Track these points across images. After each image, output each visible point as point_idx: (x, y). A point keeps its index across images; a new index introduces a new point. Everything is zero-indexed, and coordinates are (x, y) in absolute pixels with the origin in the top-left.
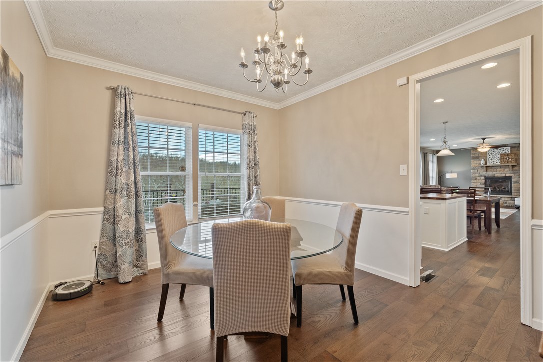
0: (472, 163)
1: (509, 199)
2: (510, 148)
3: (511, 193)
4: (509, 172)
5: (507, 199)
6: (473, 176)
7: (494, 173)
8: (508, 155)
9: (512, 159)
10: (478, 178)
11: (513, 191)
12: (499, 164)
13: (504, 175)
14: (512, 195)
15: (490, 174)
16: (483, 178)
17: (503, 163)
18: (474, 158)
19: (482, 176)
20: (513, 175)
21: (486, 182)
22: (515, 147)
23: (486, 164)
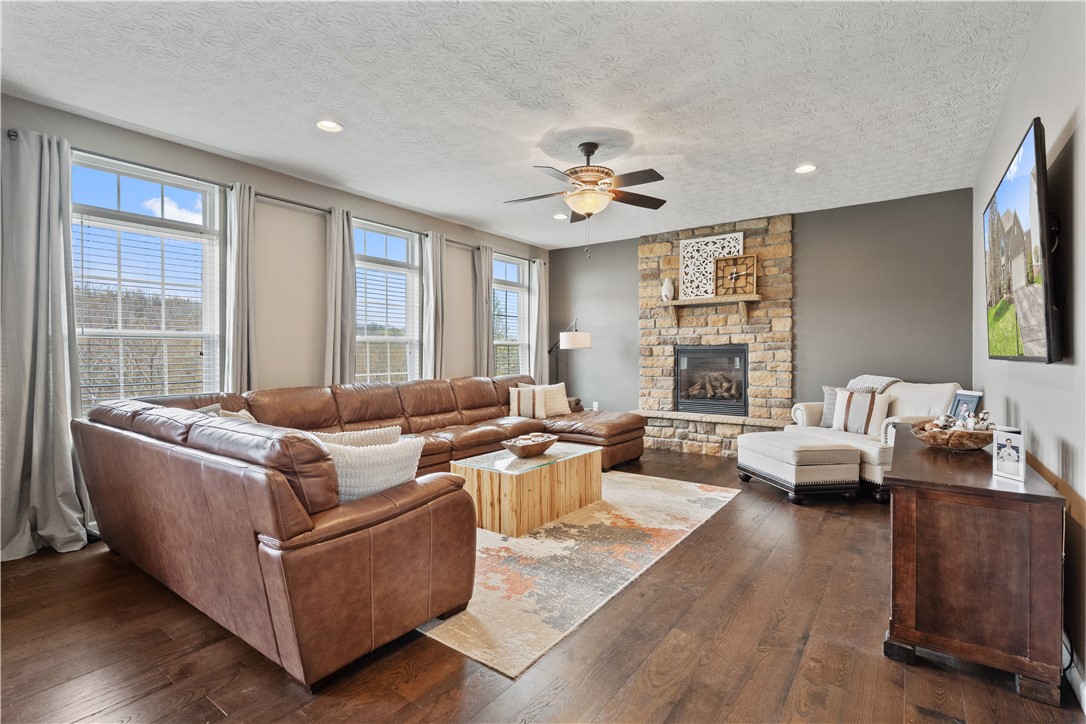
0: (641, 292)
1: (739, 430)
2: (740, 235)
3: (746, 405)
4: (738, 329)
5: (728, 431)
6: (643, 341)
7: (700, 331)
8: (735, 261)
9: (747, 275)
10: (657, 350)
11: (751, 400)
12: (710, 297)
13: (723, 340)
14: (746, 414)
15: (687, 334)
16: (669, 349)
17: (722, 291)
18: (645, 277)
19: (665, 343)
20: (748, 338)
21: (677, 363)
22: (756, 233)
23: (675, 298)
